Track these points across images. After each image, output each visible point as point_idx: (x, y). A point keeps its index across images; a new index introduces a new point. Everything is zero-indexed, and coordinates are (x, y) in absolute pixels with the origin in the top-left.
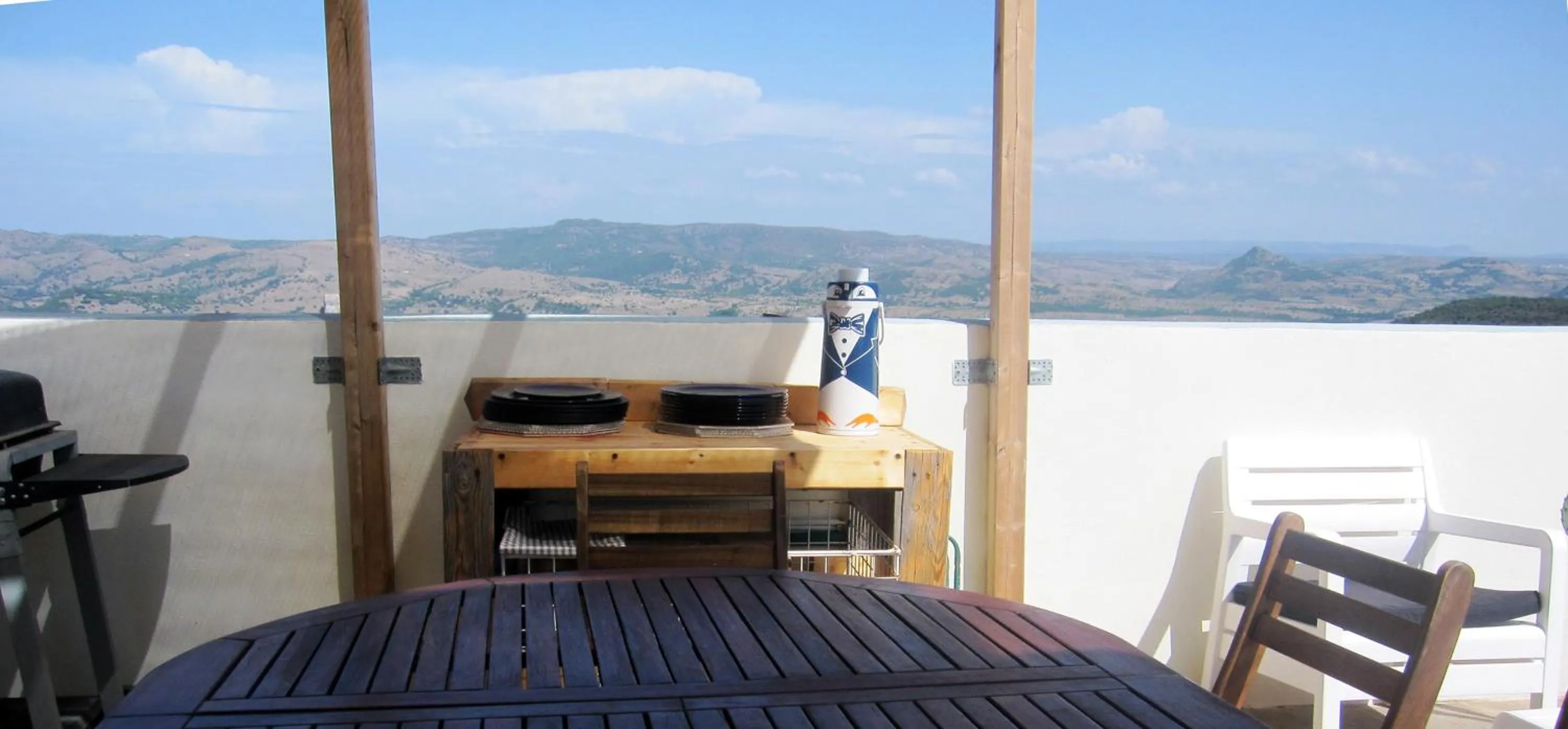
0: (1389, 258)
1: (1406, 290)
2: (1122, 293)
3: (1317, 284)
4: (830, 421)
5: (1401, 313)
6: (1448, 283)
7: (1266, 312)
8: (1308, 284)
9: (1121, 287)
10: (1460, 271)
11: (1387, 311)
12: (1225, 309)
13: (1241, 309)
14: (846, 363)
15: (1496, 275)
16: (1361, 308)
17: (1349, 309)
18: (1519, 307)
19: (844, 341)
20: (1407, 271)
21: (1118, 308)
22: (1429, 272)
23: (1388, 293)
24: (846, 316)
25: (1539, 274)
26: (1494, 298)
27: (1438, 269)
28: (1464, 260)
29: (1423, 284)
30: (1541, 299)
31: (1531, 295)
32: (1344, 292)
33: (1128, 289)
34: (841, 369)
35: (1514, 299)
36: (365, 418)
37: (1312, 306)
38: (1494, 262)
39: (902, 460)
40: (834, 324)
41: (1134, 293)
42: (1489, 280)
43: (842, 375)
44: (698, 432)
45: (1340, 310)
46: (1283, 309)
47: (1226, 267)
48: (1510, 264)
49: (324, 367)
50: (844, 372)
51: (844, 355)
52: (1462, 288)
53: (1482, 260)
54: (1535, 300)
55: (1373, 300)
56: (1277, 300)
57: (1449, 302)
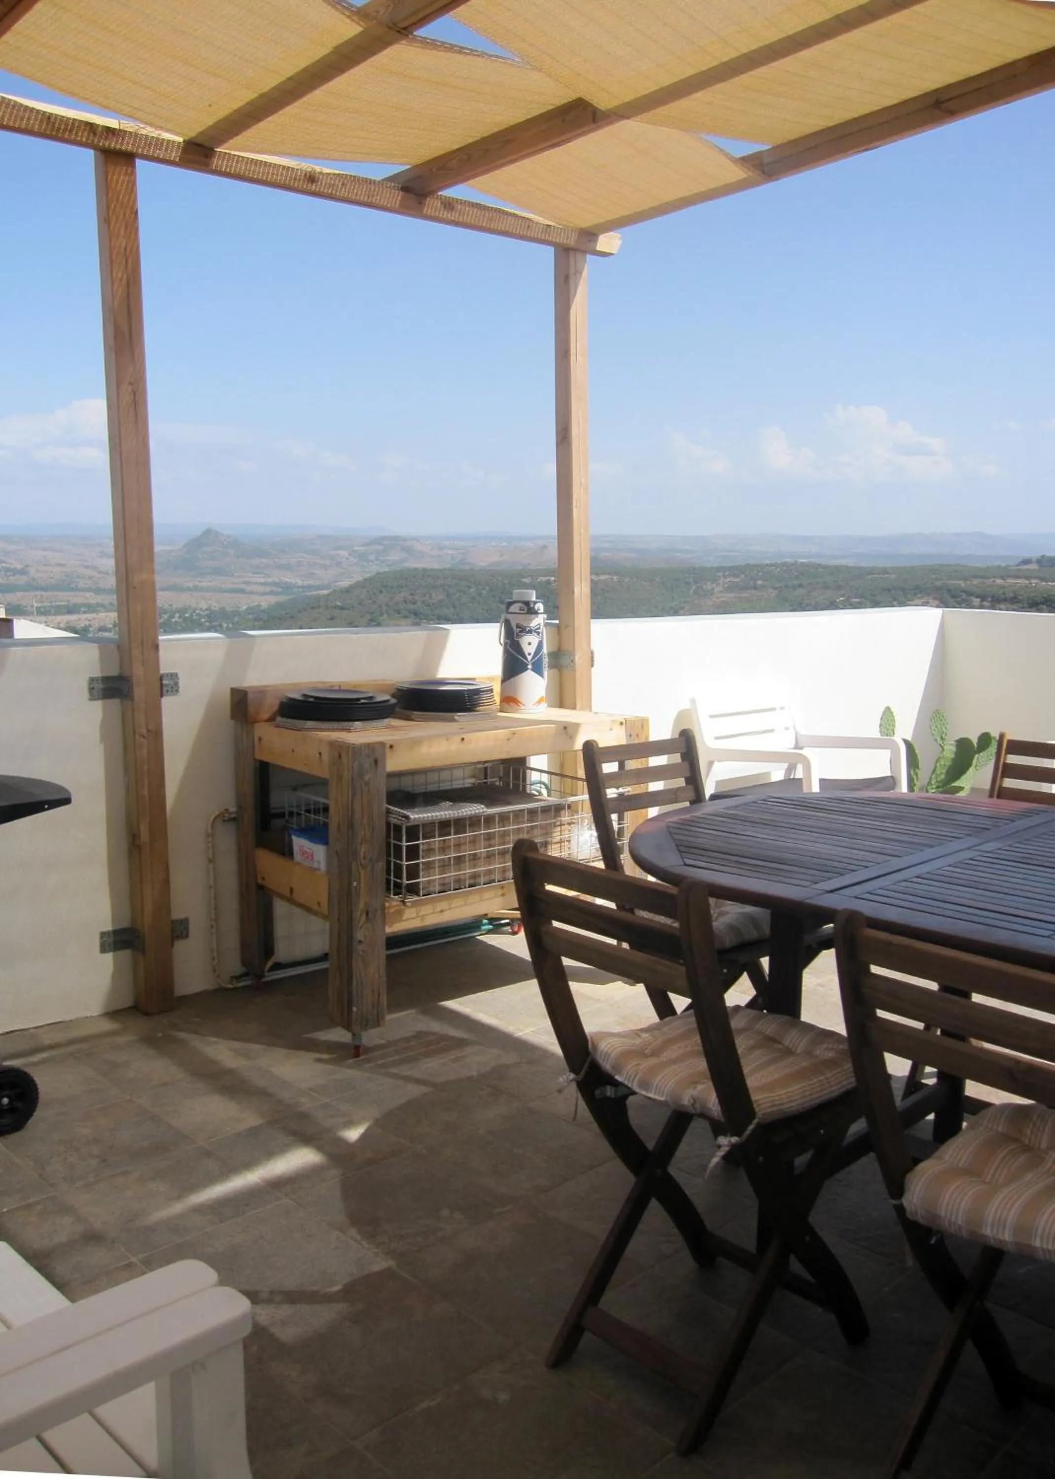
0: (321, 537)
1: (339, 564)
2: (89, 572)
3: (265, 561)
4: (519, 702)
5: (337, 584)
6: (372, 557)
7: (223, 586)
8: (257, 561)
9: (87, 567)
10: (381, 548)
11: (326, 582)
12: (187, 584)
13: (200, 584)
14: (531, 660)
15: (408, 550)
16: (303, 581)
17: (293, 581)
18: (429, 576)
19: (530, 644)
20: (336, 549)
21: (87, 586)
22: (356, 548)
23: (325, 567)
24: (531, 625)
25: (441, 548)
26: (408, 570)
27: (363, 546)
28: (384, 538)
29: (352, 559)
30: (445, 569)
31: (436, 566)
32: (288, 567)
33: (94, 568)
34: (528, 665)
35: (425, 570)
36: (150, 728)
37: (262, 580)
38: (405, 540)
39: (624, 727)
40: (521, 632)
41: (100, 572)
42: (404, 555)
43: (528, 669)
44: (456, 718)
45: (286, 583)
46: (238, 583)
47: (184, 546)
48: (418, 541)
49: (99, 686)
50: (530, 667)
51: (529, 654)
52: (383, 562)
53: (396, 538)
54: (440, 570)
55: (312, 574)
56: (232, 576)
57: (374, 574)
